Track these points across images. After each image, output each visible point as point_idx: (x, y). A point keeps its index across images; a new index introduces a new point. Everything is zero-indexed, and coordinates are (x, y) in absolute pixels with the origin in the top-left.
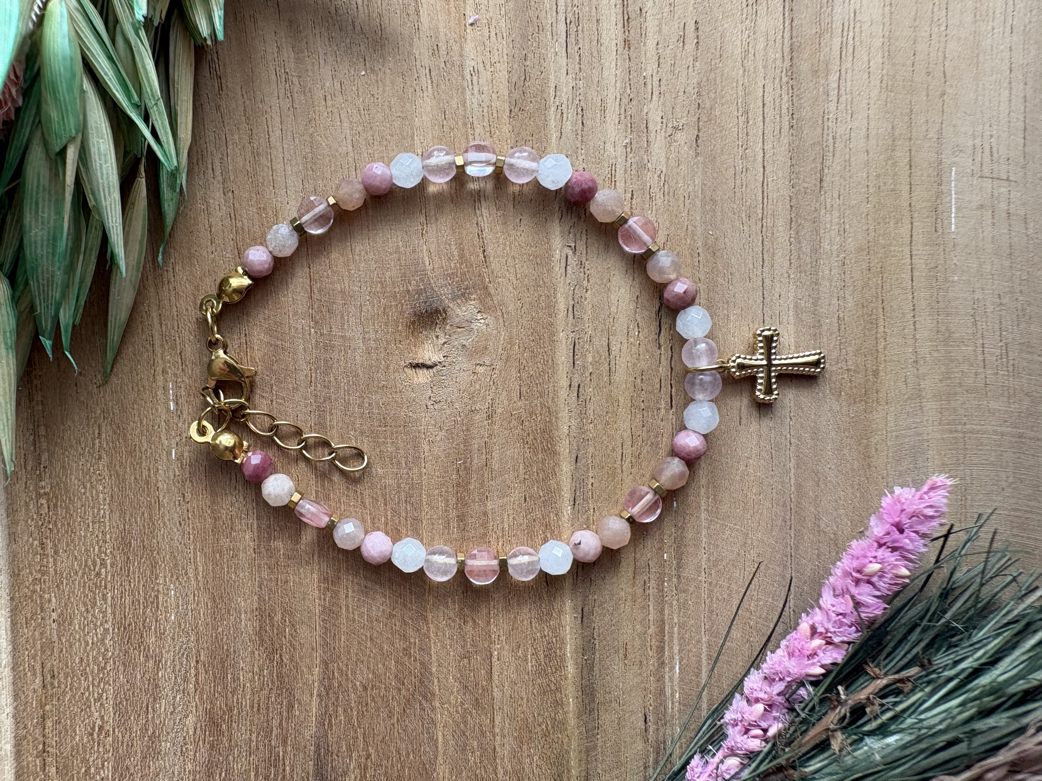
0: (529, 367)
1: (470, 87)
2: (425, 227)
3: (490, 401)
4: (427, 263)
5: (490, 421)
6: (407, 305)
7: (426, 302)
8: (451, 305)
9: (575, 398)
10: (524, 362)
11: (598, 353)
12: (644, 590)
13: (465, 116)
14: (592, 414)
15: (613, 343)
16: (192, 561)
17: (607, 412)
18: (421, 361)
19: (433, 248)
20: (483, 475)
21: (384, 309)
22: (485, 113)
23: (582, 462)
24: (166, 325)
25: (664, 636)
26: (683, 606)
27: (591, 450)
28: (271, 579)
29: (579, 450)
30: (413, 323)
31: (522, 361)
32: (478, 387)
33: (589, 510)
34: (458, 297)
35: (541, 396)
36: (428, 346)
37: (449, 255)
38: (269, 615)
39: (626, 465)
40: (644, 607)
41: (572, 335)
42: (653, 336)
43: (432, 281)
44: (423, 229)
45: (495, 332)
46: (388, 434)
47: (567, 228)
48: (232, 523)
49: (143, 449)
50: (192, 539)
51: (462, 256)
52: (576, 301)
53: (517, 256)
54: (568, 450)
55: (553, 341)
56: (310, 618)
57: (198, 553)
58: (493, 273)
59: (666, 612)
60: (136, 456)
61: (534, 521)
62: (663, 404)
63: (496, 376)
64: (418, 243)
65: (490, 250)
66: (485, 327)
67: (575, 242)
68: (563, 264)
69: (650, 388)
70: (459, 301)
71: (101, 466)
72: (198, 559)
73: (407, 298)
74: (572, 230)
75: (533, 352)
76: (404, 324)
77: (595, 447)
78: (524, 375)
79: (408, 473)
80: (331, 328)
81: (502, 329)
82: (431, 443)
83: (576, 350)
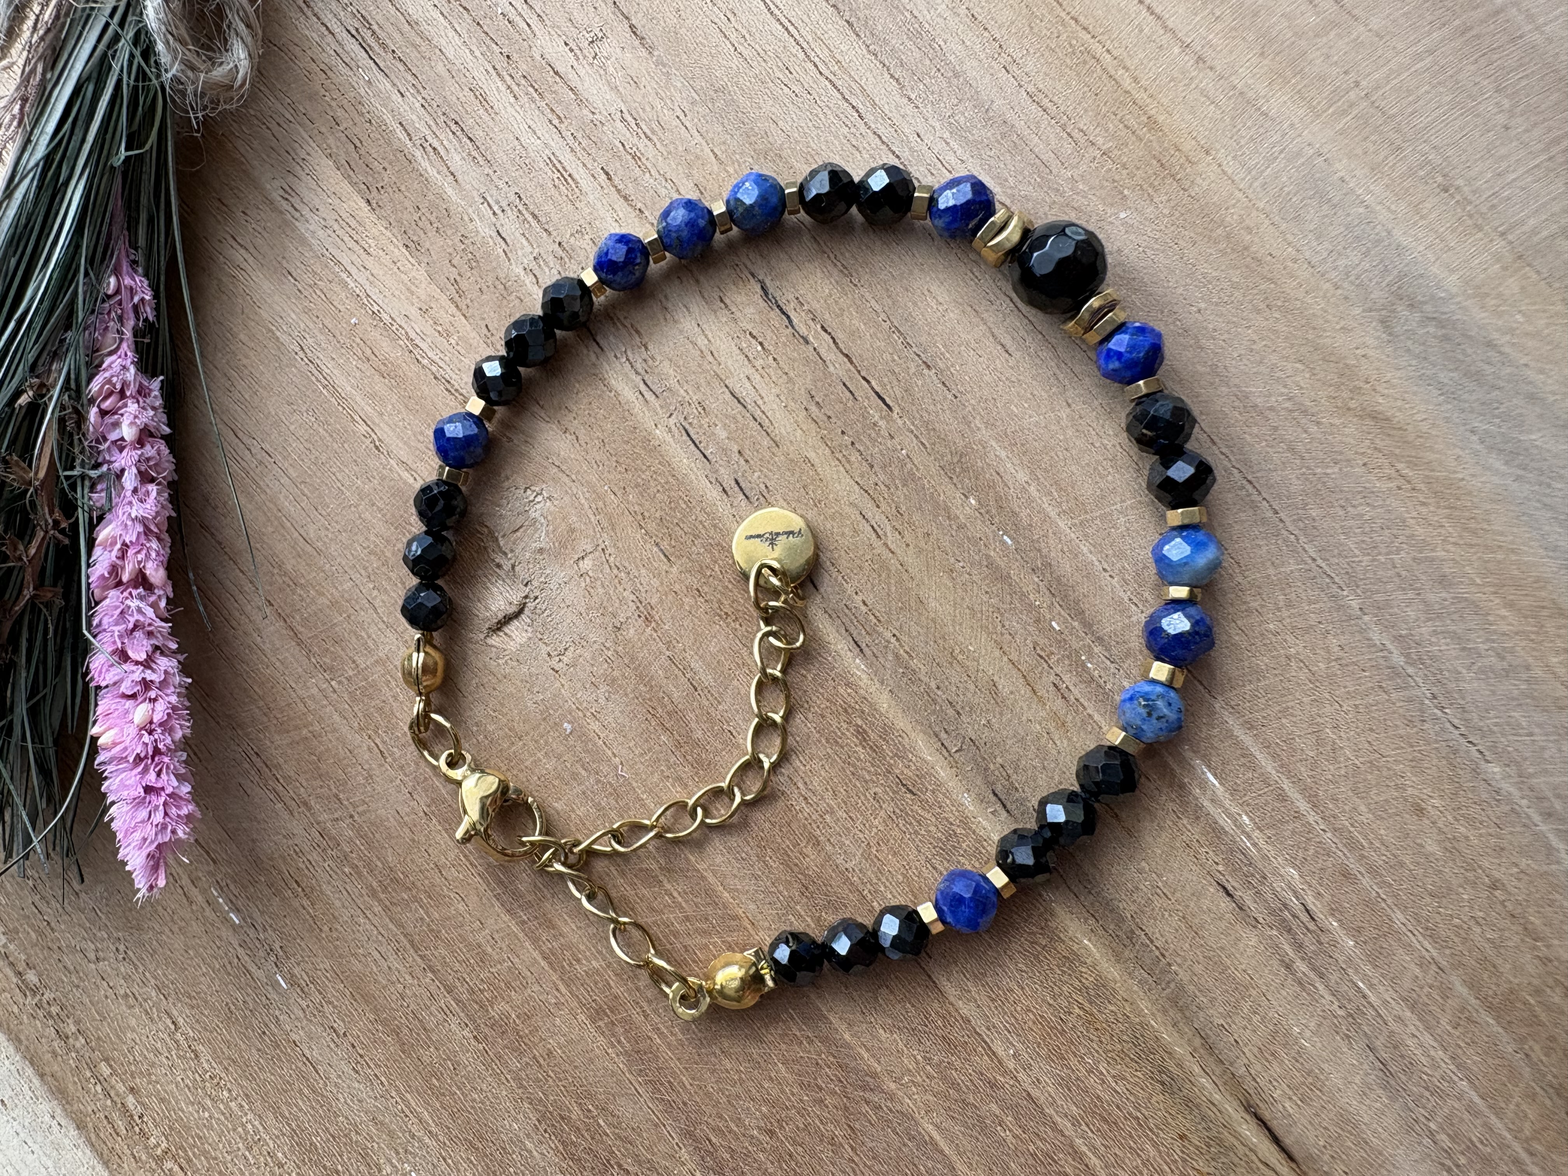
0: (648, 511)
1: (297, 215)
2: (373, 436)
3: (633, 597)
5: (653, 624)
8: (483, 510)
9: (744, 502)
10: (637, 508)
11: (727, 416)
12: (1064, 698)
13: (317, 257)
15: (737, 387)
16: (408, 1113)
18: (500, 616)
19: (404, 455)
20: (701, 707)
22: (339, 232)
23: (825, 583)
28: (527, 1064)
31: (631, 509)
32: (601, 591)
33: (889, 642)
35: (696, 536)
36: (497, 587)
38: (563, 1118)
39: (892, 538)
40: (1084, 724)
41: (672, 421)
42: (785, 333)
44: (373, 442)
45: (567, 499)
46: (531, 745)
48: (420, 1021)
49: (243, 1003)
50: (386, 1083)
52: (643, 372)
55: (654, 449)
56: (619, 1082)
57: (408, 1096)
62: (875, 413)
63: (613, 557)
64: (381, 464)
66: (550, 502)
68: (588, 339)
69: (839, 406)
70: (489, 497)
71: (205, 1065)
72: (413, 1104)
75: (637, 486)
78: (652, 526)
79: (598, 781)
80: (354, 661)
81: (574, 488)
82: (598, 716)
83: (694, 437)
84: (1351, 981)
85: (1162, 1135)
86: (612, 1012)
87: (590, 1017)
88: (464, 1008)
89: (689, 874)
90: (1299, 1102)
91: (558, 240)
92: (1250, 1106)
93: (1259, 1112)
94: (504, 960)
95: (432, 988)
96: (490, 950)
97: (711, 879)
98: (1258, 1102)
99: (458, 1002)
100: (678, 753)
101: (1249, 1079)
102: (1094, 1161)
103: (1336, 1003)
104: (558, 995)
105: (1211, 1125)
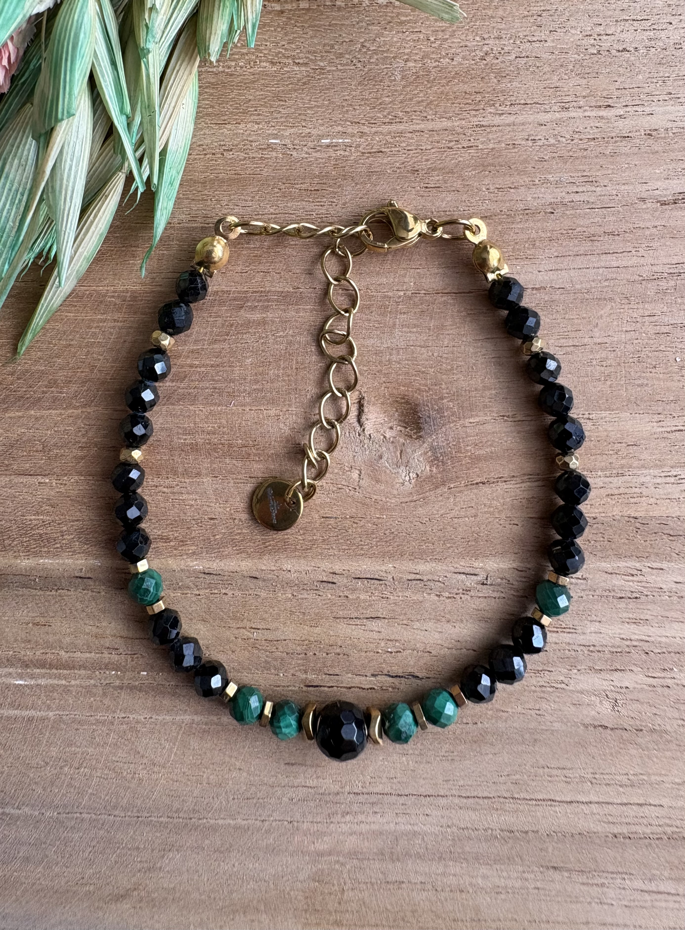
0: (356, 528)
1: (663, 474)
2: (511, 419)
4: (471, 420)
6: (427, 396)
7: (429, 417)
8: (425, 445)
9: (321, 578)
10: (362, 523)
11: (369, 606)
12: (108, 648)
13: (631, 467)
14: (302, 596)
15: (379, 623)
17: (304, 613)
18: (366, 410)
19: (488, 427)
21: (423, 372)
22: (634, 490)
23: (251, 584)
24: (412, 138)
25: (57, 669)
26: (88, 691)
27: (263, 594)
29: (264, 580)
30: (407, 403)
34: (434, 453)
35: (324, 540)
36: (382, 418)
37: (481, 445)
39: (246, 633)
40: (89, 647)
41: (390, 577)
42: (386, 669)
43: (452, 425)
44: (508, 417)
45: (395, 492)
46: (289, 372)
47: (507, 576)
49: (281, 110)
51: (478, 459)
52: (426, 583)
53: (478, 519)
54: (264, 568)
55: (383, 556)
58: (460, 492)
59: (83, 672)
60: (274, 101)
63: (348, 490)
64: (493, 411)
65: (486, 489)
66: (401, 481)
67: (491, 585)
68: (467, 570)
69: (329, 663)
70: (430, 454)
71: (264, 64)
73: (434, 397)
74: (504, 581)
75: (373, 533)
76: (407, 393)
77: (266, 598)
78: (348, 523)
80: (404, 313)
81: (398, 500)
83: (373, 581)
100: (227, 442)
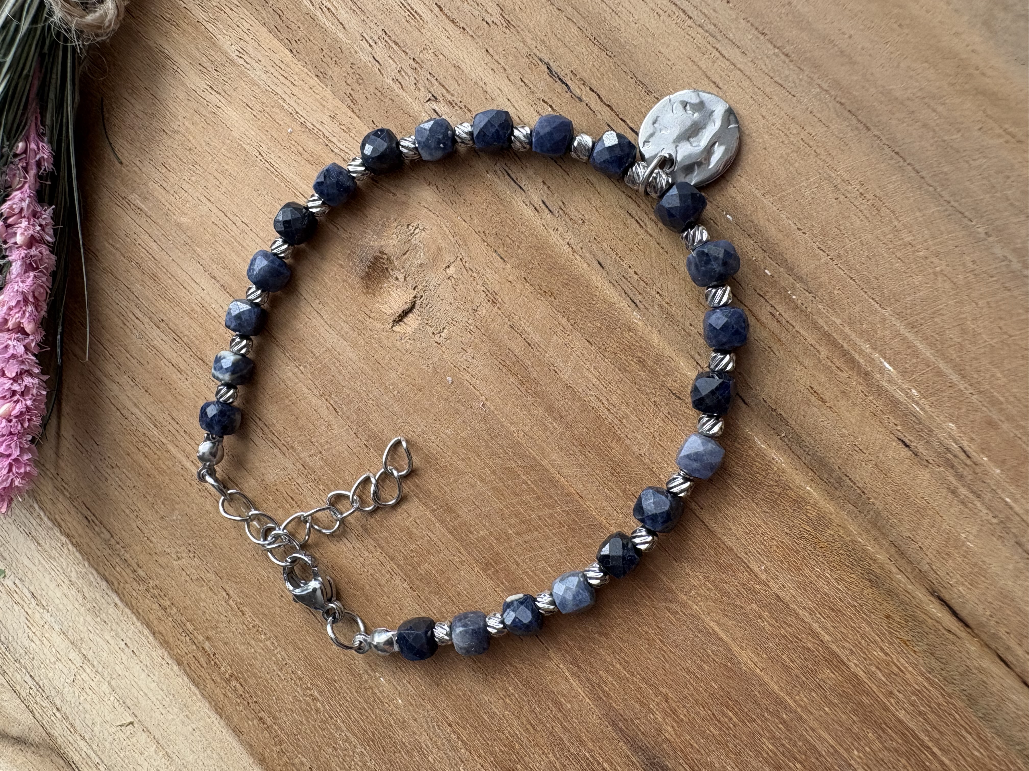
0: (488, 229)
1: (248, 67)
3: (483, 289)
5: (498, 305)
6: (350, 277)
7: (362, 261)
8: (383, 243)
9: (549, 216)
10: (480, 229)
13: (263, 92)
14: (577, 213)
18: (401, 311)
20: (534, 356)
22: (275, 73)
23: (608, 263)
25: (842, 346)
27: (605, 244)
29: (595, 255)
30: (367, 286)
31: (477, 230)
32: (462, 287)
33: (655, 298)
34: (381, 232)
35: (520, 243)
36: (396, 293)
40: (794, 338)
41: (497, 167)
43: (352, 240)
45: (435, 229)
48: (376, 580)
54: (586, 265)
55: (487, 188)
61: (615, 354)
63: (468, 263)
66: (423, 233)
70: (385, 234)
75: (479, 213)
76: (361, 294)
77: (607, 239)
78: (490, 239)
80: (312, 352)
81: (438, 221)
82: (468, 370)
83: (512, 176)
84: (1000, 498)
85: (873, 617)
86: (496, 563)
87: (482, 569)
88: (402, 570)
89: (537, 468)
90: (969, 586)
91: (413, 56)
92: (935, 592)
93: (942, 595)
94: (424, 536)
95: (381, 558)
96: (414, 530)
97: (552, 470)
98: (940, 588)
99: (398, 565)
100: (522, 389)
101: (932, 572)
102: (827, 638)
103: (991, 515)
104: (461, 556)
105: (908, 607)
